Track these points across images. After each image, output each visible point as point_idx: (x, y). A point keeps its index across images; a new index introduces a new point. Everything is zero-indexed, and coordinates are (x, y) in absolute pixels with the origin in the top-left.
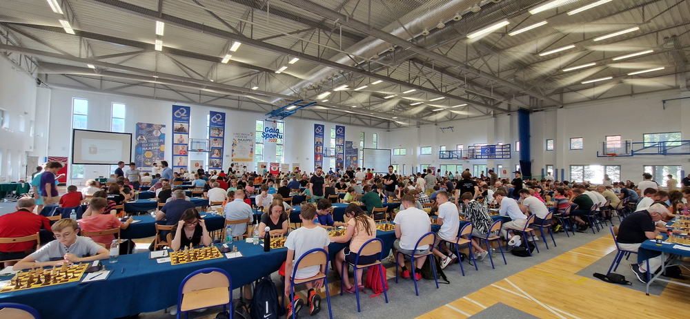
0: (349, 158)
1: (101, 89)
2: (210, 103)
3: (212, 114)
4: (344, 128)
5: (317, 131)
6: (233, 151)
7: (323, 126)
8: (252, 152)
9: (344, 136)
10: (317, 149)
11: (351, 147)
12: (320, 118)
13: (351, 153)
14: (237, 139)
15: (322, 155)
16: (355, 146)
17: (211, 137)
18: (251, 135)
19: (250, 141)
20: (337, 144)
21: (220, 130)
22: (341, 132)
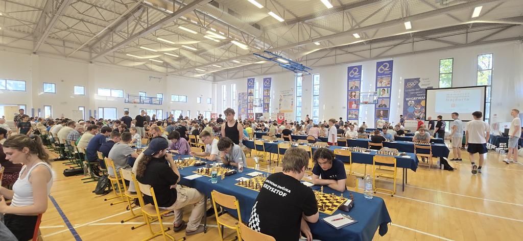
0: (411, 102)
1: (228, 79)
2: (266, 73)
3: (265, 80)
4: (391, 63)
5: (352, 74)
6: (280, 104)
7: (360, 67)
8: (292, 105)
9: (391, 74)
10: (352, 95)
11: (417, 86)
12: (359, 58)
13: (415, 95)
14: (282, 95)
15: (358, 103)
16: (426, 83)
17: (264, 96)
18: (292, 91)
19: (291, 95)
20: (378, 86)
21: (268, 91)
22: (386, 69)
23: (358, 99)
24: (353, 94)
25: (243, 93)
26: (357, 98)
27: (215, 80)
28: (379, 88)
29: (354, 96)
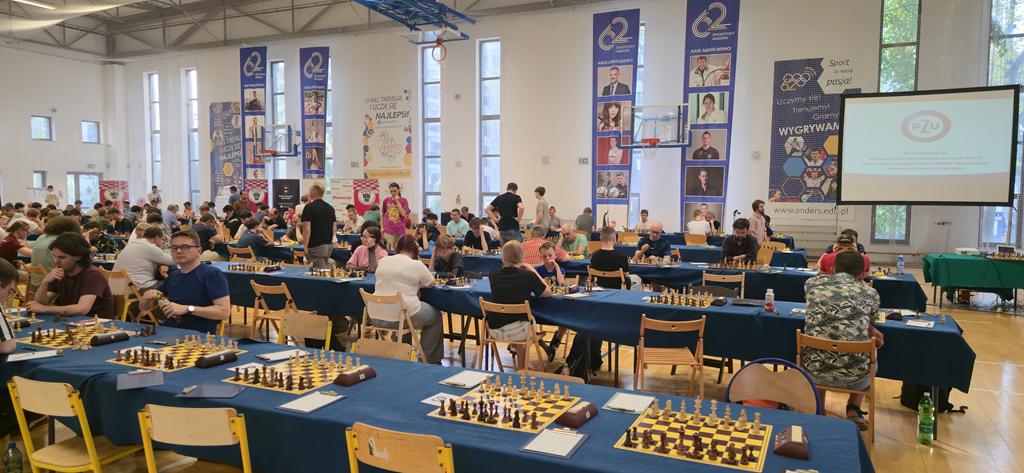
0: (795, 142)
3: (305, 54)
4: (732, 2)
5: (608, 41)
6: (366, 149)
7: (633, 17)
8: (409, 149)
9: (732, 43)
10: (608, 117)
11: (813, 87)
13: (807, 119)
14: (373, 115)
16: (840, 76)
17: (304, 117)
18: (407, 98)
19: (405, 114)
20: (692, 84)
21: (321, 96)
22: (717, 25)
23: (628, 128)
24: (613, 111)
25: (226, 106)
26: (623, 126)
27: (112, 52)
28: (694, 90)
29: (617, 119)
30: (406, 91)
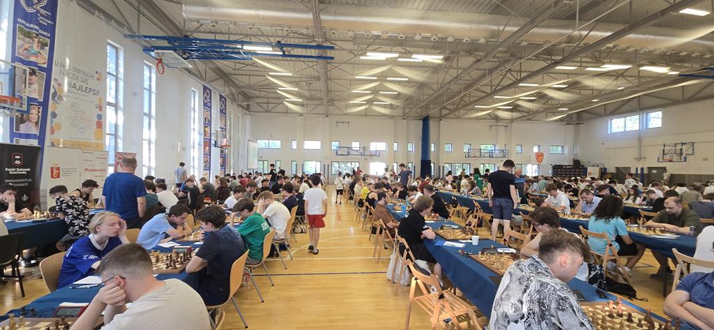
5: (206, 98)
6: (53, 115)
7: (210, 92)
8: (100, 125)
9: (225, 114)
18: (98, 79)
19: (96, 93)
30: (97, 72)
